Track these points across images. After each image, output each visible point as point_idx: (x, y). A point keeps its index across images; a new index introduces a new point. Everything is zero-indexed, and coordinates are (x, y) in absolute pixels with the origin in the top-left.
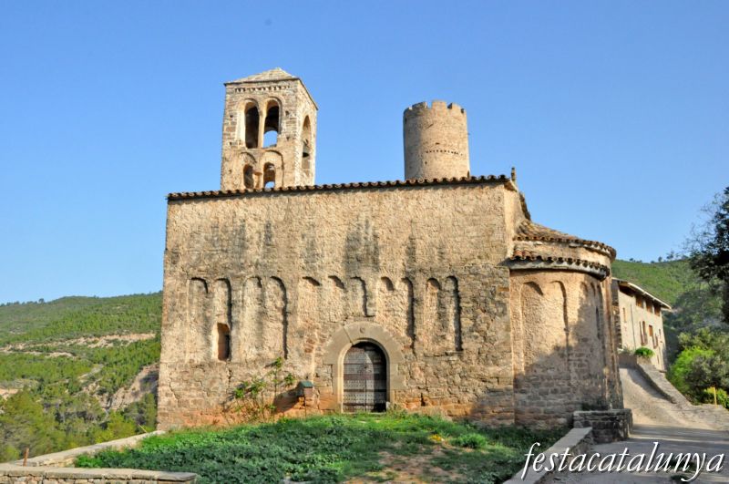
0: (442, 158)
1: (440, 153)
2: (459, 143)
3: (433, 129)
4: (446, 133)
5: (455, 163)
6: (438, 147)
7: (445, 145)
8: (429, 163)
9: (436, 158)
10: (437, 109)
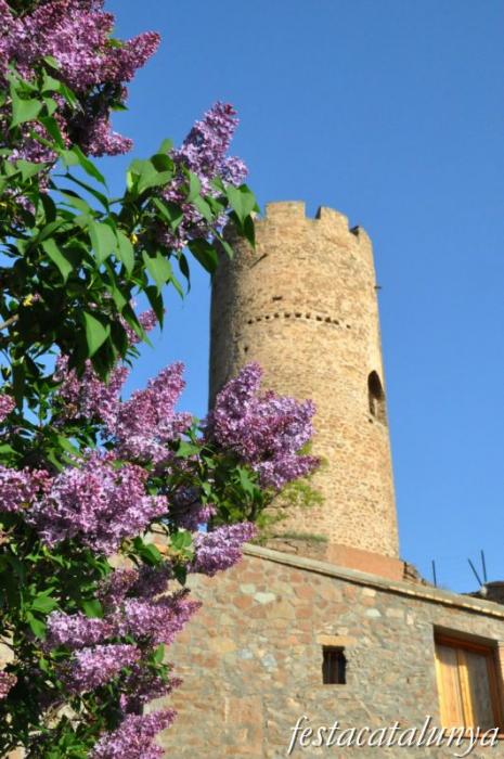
0: (287, 332)
1: (283, 320)
2: (340, 298)
3: (267, 267)
4: (302, 273)
5: (325, 342)
6: (277, 307)
7: (297, 301)
8: (253, 347)
9: (271, 333)
10: (279, 219)
